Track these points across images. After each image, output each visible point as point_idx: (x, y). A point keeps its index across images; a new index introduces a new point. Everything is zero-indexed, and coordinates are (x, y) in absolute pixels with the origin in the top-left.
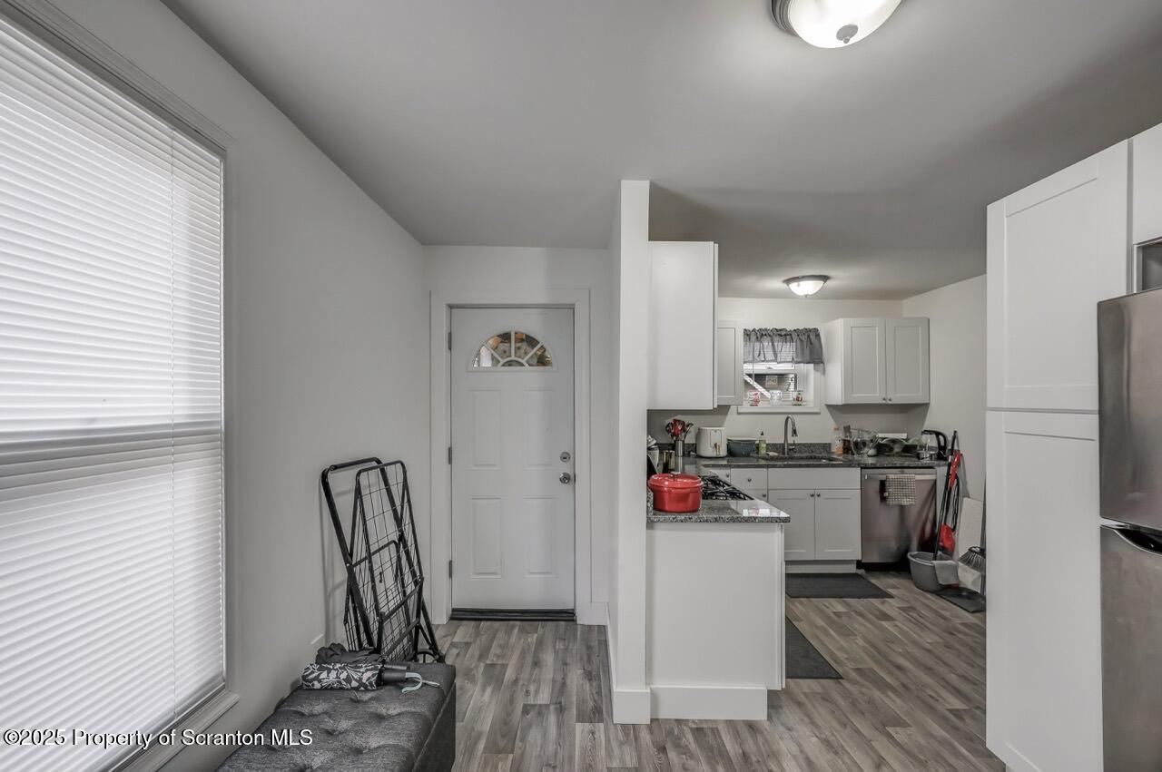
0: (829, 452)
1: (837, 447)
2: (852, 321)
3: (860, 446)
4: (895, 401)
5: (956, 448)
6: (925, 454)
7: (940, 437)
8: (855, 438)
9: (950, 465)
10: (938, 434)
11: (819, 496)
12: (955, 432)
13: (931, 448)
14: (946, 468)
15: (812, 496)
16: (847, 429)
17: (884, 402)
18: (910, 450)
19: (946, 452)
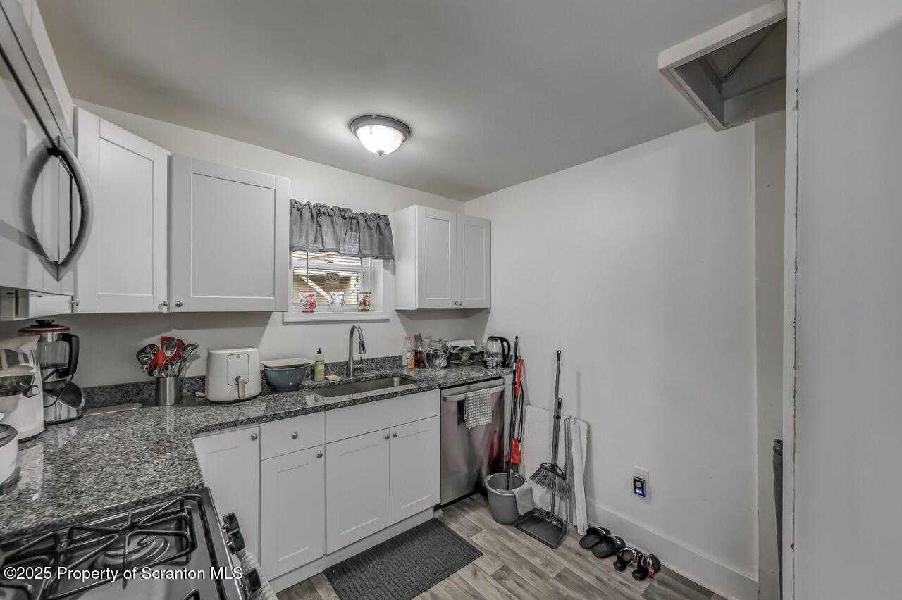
0: (400, 367)
1: (408, 359)
2: (427, 211)
3: (432, 357)
4: (465, 306)
5: (518, 354)
6: (492, 361)
7: (505, 343)
8: (426, 349)
9: (514, 372)
10: (502, 340)
11: (395, 435)
12: (517, 337)
13: (496, 355)
14: (511, 376)
15: (387, 438)
16: (418, 338)
17: (455, 306)
18: (478, 359)
19: (509, 358)
